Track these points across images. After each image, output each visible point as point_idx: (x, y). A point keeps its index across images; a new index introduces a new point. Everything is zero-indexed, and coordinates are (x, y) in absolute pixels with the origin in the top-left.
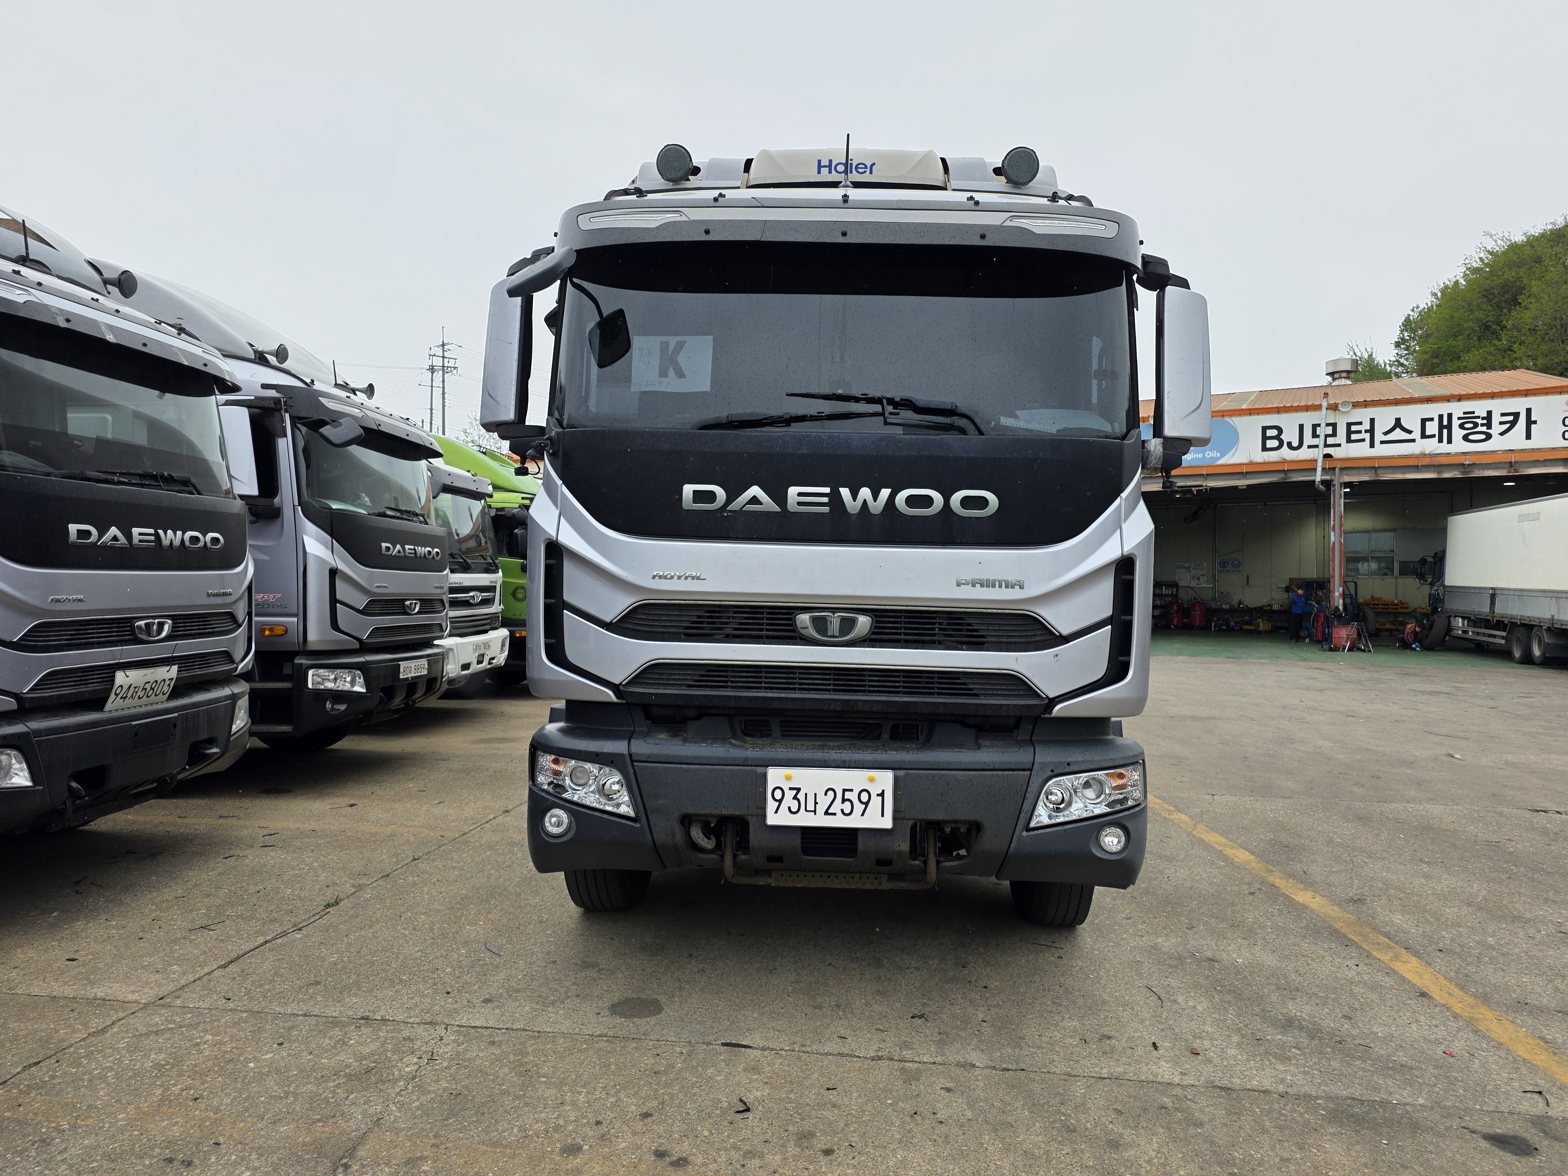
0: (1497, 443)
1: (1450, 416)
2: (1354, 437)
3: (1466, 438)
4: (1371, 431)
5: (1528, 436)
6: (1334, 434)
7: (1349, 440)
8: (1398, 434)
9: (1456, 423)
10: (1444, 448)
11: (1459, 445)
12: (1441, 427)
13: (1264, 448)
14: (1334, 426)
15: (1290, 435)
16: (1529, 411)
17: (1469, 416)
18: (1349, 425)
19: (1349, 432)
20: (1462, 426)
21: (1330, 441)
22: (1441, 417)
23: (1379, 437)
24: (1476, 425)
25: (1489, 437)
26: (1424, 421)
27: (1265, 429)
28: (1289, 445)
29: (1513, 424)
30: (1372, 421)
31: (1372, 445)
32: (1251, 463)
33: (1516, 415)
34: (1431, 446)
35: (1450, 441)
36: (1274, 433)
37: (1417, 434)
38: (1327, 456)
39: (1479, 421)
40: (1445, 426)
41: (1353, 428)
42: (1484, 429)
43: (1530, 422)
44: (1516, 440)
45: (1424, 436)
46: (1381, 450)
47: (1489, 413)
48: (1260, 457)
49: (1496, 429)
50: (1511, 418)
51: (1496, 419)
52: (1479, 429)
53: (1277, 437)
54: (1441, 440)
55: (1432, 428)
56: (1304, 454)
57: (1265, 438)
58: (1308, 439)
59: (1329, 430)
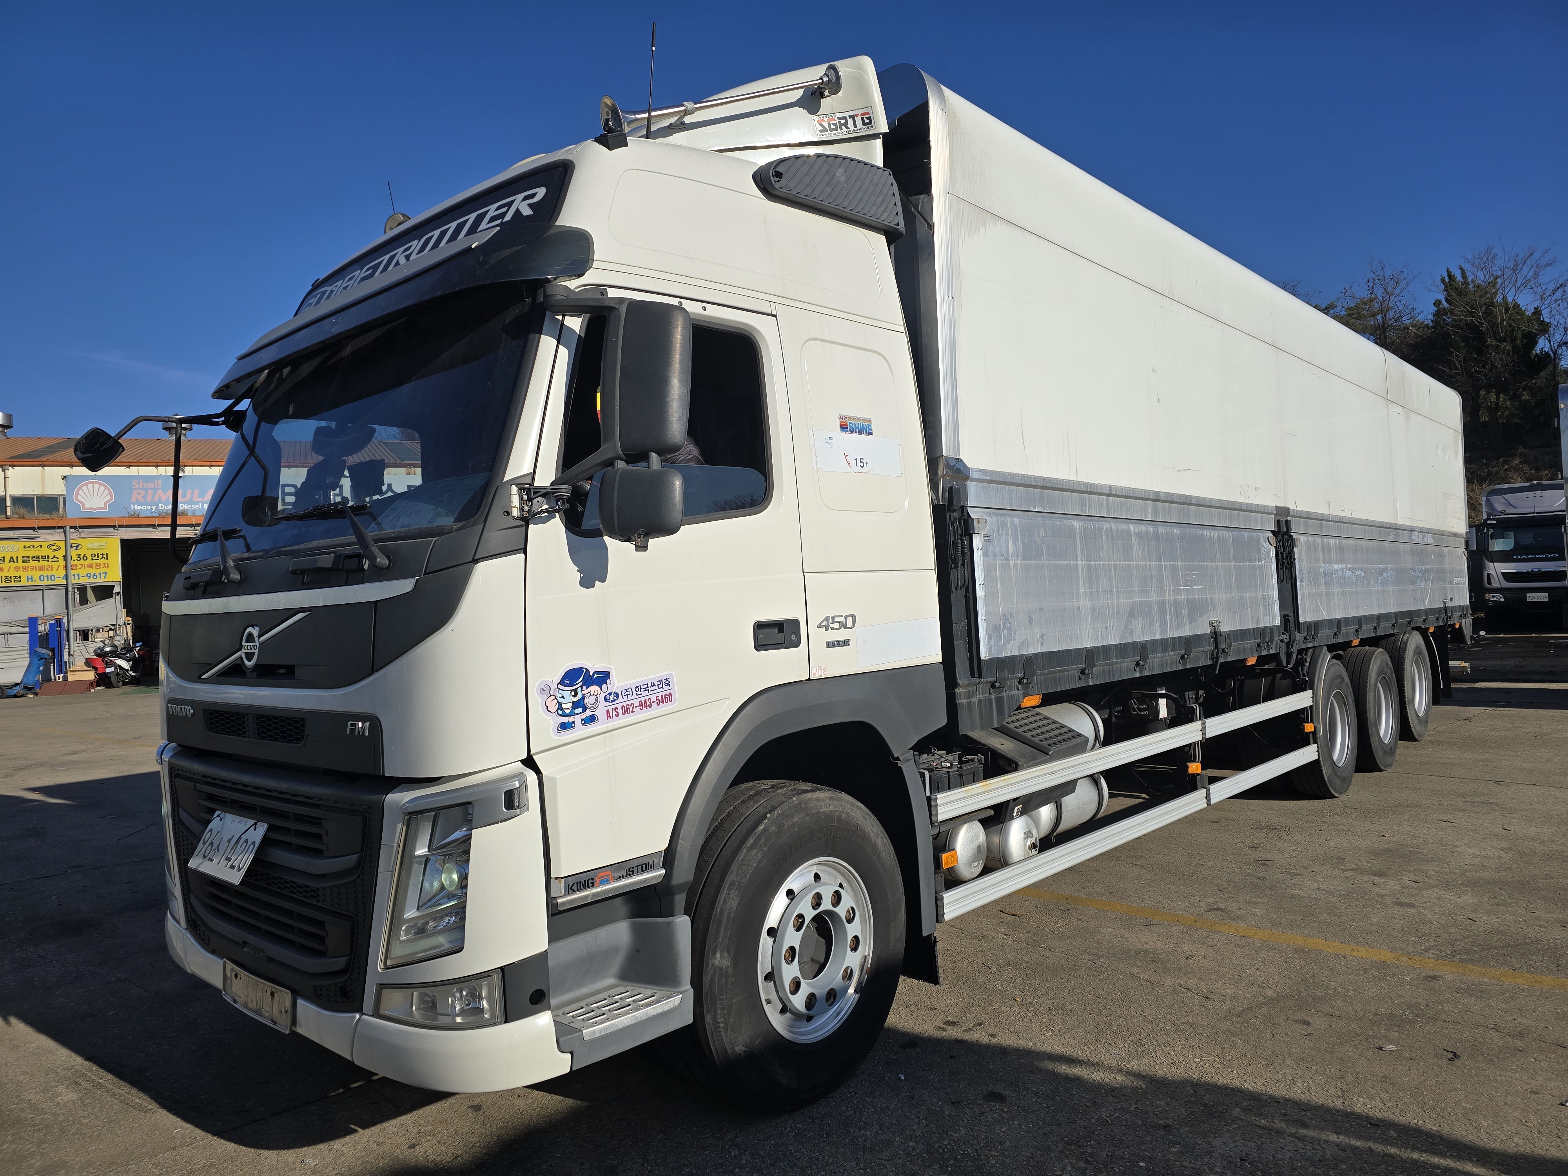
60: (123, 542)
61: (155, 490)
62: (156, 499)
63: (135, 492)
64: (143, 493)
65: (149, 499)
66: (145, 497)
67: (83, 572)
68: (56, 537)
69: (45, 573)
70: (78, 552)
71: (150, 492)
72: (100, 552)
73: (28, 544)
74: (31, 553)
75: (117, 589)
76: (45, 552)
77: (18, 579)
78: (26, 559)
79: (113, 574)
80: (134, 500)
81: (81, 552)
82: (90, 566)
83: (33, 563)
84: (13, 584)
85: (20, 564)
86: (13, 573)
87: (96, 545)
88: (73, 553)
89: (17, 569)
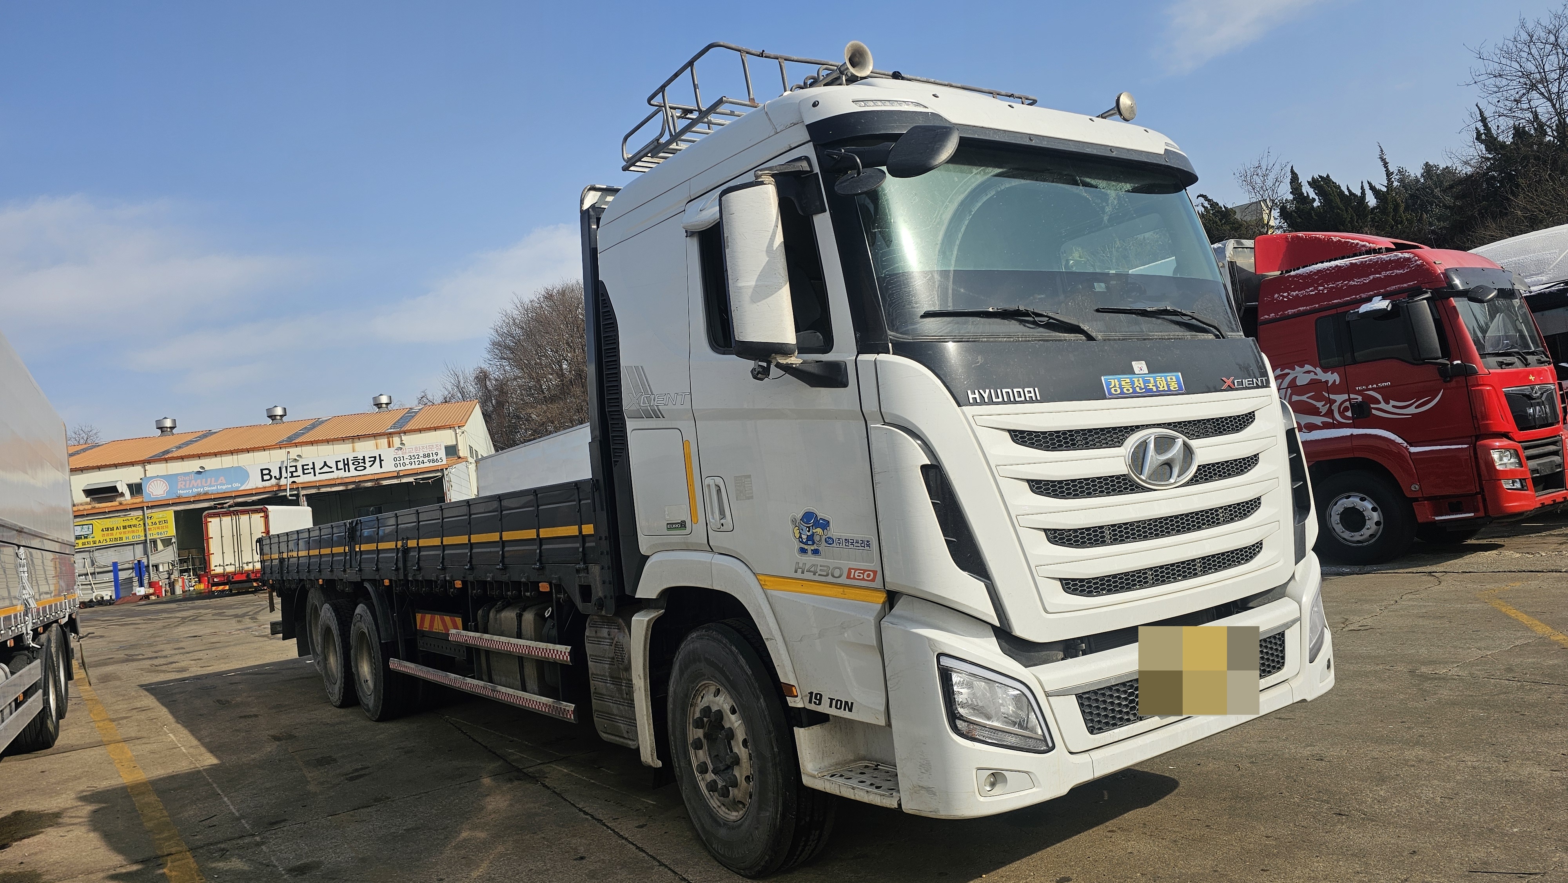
0: (369, 471)
1: (348, 459)
2: (306, 472)
3: (356, 469)
4: (314, 468)
5: (381, 467)
6: (296, 471)
7: (304, 474)
8: (326, 469)
9: (351, 463)
10: (347, 474)
11: (353, 473)
12: (345, 465)
13: (263, 480)
14: (296, 466)
15: (275, 473)
16: (380, 455)
17: (355, 459)
18: (303, 466)
19: (303, 470)
20: (353, 464)
21: (295, 474)
22: (344, 460)
23: (317, 471)
24: (359, 463)
25: (365, 468)
26: (337, 462)
27: (262, 470)
28: (275, 477)
29: (374, 461)
30: (313, 463)
31: (315, 475)
32: (257, 488)
33: (375, 457)
34: (341, 474)
35: (349, 471)
36: (267, 472)
37: (334, 469)
38: (294, 482)
39: (360, 461)
40: (346, 464)
41: (305, 467)
42: (363, 464)
43: (381, 461)
44: (376, 469)
45: (338, 469)
46: (319, 477)
47: (364, 457)
48: (261, 484)
49: (368, 464)
50: (373, 459)
51: (367, 460)
52: (361, 465)
53: (269, 474)
54: (345, 471)
55: (341, 465)
56: (283, 482)
57: (263, 475)
58: (284, 474)
59: (294, 469)
60: (175, 512)
61: (191, 481)
62: (191, 486)
63: (180, 483)
64: (184, 483)
65: (187, 487)
66: (185, 486)
67: (155, 532)
68: (140, 513)
69: (135, 534)
70: (152, 521)
71: (188, 482)
72: (163, 519)
73: (125, 519)
74: (127, 524)
75: (173, 540)
76: (134, 522)
77: (121, 539)
78: (125, 527)
79: (171, 530)
80: (179, 488)
81: (153, 520)
82: (158, 528)
83: (128, 529)
84: (119, 542)
85: (122, 530)
86: (118, 536)
87: (161, 516)
88: (148, 521)
89: (120, 533)
